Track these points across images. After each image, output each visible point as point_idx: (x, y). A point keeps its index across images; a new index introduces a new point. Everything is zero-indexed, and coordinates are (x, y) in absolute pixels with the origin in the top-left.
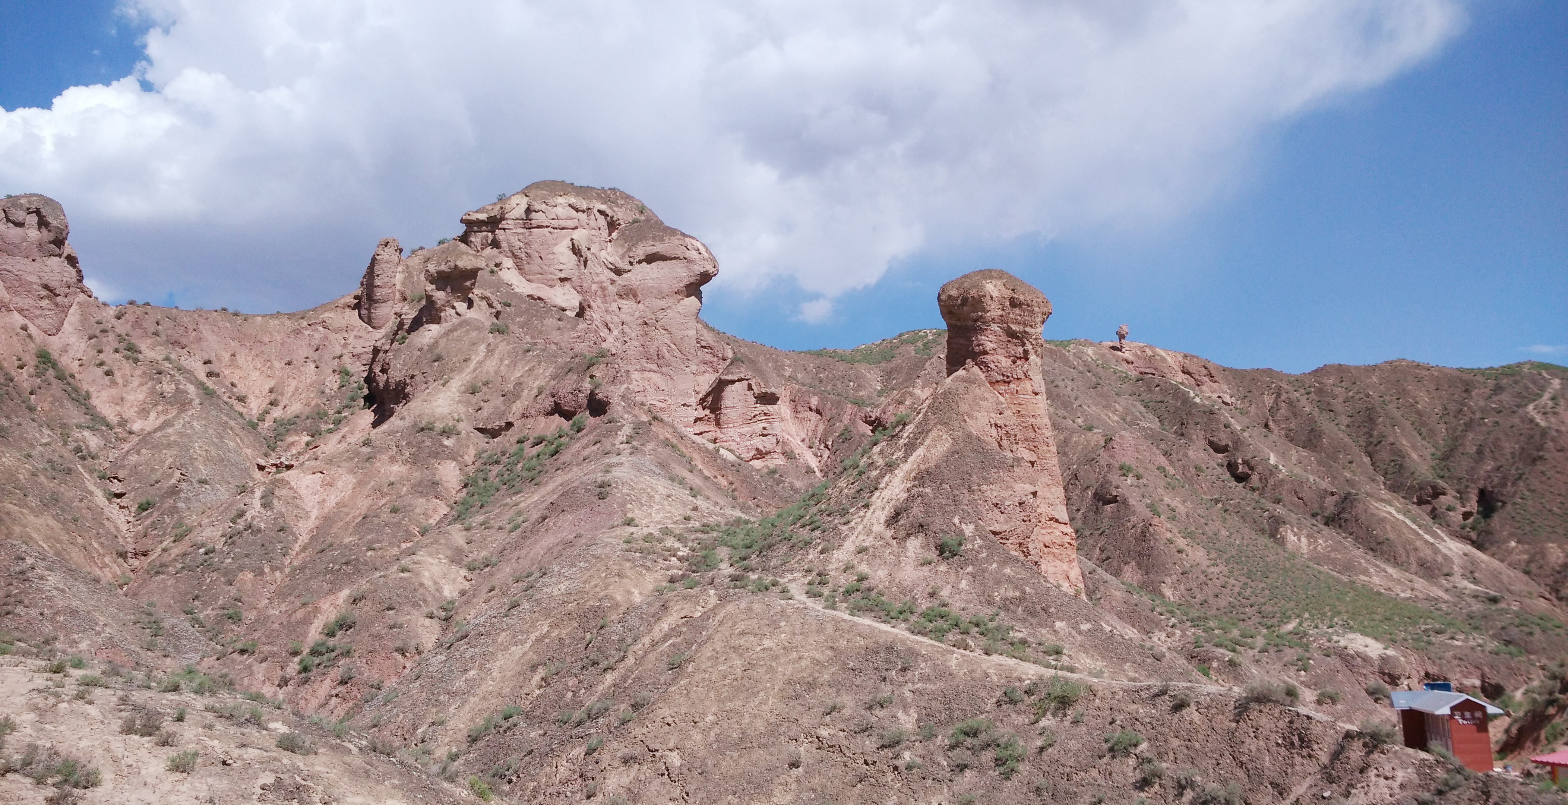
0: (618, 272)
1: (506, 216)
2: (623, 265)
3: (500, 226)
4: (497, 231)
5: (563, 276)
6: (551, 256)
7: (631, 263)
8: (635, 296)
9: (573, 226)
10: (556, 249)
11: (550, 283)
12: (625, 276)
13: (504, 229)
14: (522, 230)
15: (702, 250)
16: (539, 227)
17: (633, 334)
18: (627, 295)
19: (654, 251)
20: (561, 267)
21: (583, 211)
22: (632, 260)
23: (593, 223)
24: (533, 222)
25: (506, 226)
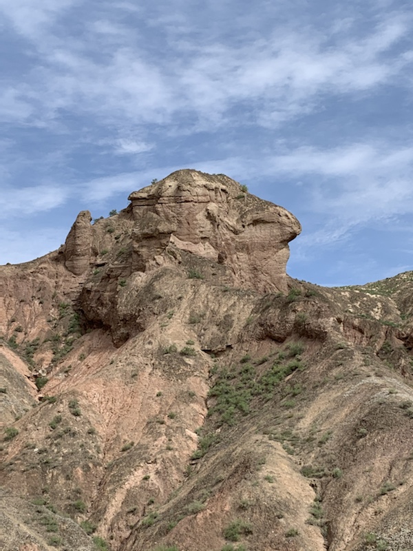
0: (236, 232)
1: (163, 194)
2: (239, 227)
3: (159, 201)
4: (157, 205)
5: (204, 236)
6: (195, 222)
7: (244, 226)
8: (247, 249)
9: (206, 200)
10: (198, 217)
11: (196, 241)
12: (241, 235)
13: (162, 204)
14: (174, 204)
15: (290, 216)
16: (186, 201)
17: (247, 277)
18: (242, 249)
19: (258, 217)
20: (202, 229)
21: (213, 190)
22: (244, 224)
23: (219, 199)
24: (182, 198)
25: (163, 201)
